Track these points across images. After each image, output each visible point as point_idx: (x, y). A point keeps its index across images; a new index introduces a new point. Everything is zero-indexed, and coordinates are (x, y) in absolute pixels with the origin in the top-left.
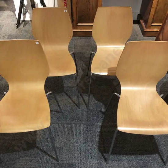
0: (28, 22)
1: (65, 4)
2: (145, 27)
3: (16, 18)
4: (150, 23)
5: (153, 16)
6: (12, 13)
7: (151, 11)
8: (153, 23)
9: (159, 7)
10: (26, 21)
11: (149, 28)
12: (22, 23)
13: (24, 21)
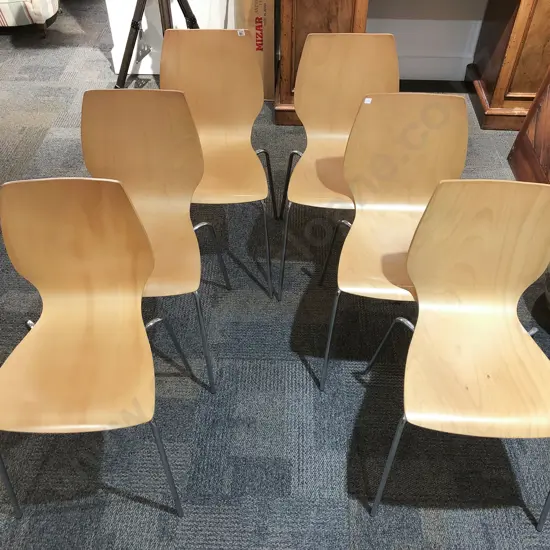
0: (147, 81)
1: (259, 32)
2: (487, 104)
3: (112, 68)
4: (503, 92)
5: (510, 72)
6: (99, 54)
7: (504, 57)
8: (510, 91)
9: (528, 45)
10: (140, 77)
11: (501, 105)
12: (130, 83)
13: (135, 76)
